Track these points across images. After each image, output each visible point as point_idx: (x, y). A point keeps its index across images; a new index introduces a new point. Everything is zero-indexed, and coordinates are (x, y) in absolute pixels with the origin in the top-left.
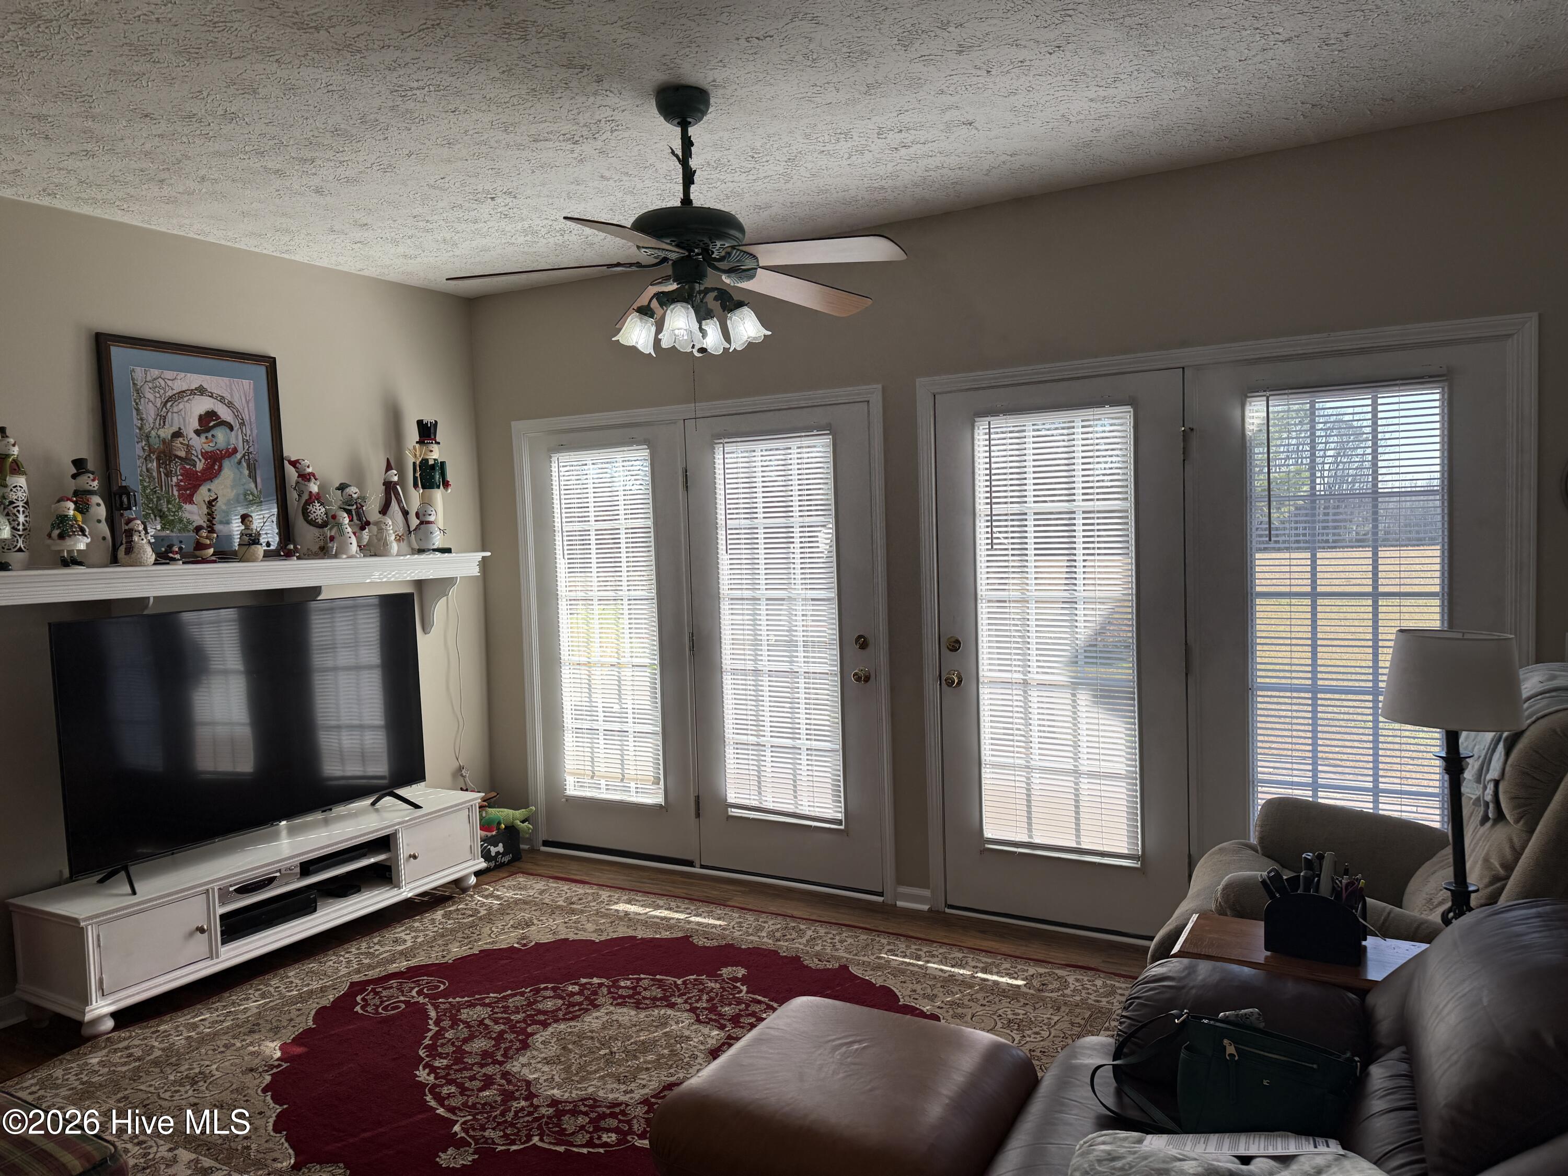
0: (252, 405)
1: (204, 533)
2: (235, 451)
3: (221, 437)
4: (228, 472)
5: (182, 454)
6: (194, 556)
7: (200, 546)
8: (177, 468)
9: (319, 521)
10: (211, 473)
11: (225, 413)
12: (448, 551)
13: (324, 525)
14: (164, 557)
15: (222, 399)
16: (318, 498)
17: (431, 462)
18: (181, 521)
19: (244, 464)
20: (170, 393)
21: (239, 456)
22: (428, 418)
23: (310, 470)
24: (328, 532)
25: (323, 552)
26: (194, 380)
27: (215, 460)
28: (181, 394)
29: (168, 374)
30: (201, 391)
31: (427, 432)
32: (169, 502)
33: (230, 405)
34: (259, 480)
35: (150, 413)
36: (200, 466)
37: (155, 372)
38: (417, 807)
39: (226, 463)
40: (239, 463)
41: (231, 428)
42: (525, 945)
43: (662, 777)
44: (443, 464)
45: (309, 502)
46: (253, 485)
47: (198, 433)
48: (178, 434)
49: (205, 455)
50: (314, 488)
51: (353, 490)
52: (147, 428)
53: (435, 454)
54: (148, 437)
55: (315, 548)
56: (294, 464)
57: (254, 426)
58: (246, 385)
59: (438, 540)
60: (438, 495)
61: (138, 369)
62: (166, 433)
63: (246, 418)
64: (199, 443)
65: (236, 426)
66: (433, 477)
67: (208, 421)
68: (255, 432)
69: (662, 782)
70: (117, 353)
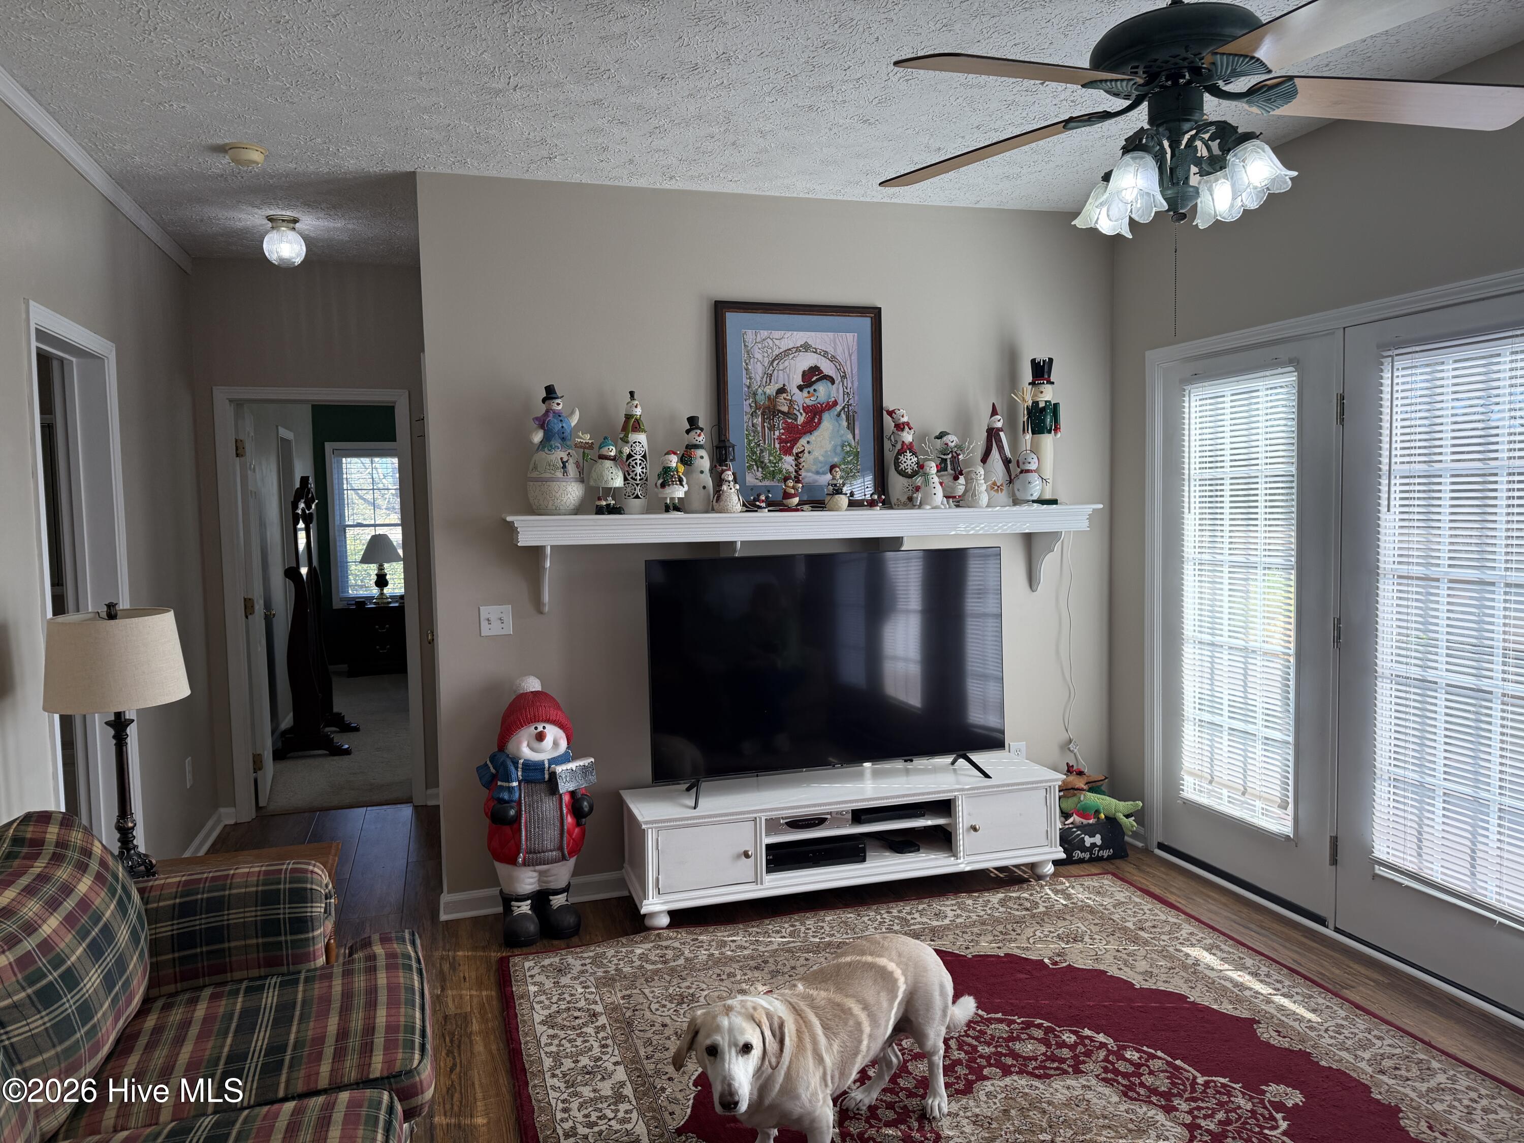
0: (854, 357)
1: (790, 483)
2: (835, 403)
3: (823, 391)
4: (828, 423)
5: (785, 409)
6: (778, 505)
7: (787, 496)
8: (779, 422)
9: (909, 471)
10: (811, 426)
11: (827, 368)
12: (1054, 502)
13: (915, 474)
14: (751, 506)
15: (825, 354)
16: (910, 447)
17: (1042, 405)
18: (780, 471)
19: (843, 416)
20: (777, 352)
21: (839, 408)
22: (1041, 356)
23: (905, 419)
24: (919, 480)
25: (910, 503)
26: (798, 338)
27: (815, 413)
28: (787, 352)
29: (777, 334)
30: (806, 347)
31: (1041, 371)
32: (770, 454)
33: (833, 359)
34: (857, 432)
35: (758, 371)
36: (801, 419)
37: (765, 334)
38: (987, 776)
39: (826, 416)
40: (839, 415)
41: (833, 382)
42: (1056, 963)
43: (1291, 800)
44: (1056, 406)
45: (901, 452)
46: (850, 436)
47: (800, 388)
48: (782, 390)
49: (806, 409)
50: (908, 437)
51: (952, 440)
52: (755, 386)
53: (1048, 394)
54: (755, 394)
55: (904, 499)
56: (890, 413)
57: (855, 378)
58: (851, 338)
59: (1036, 489)
60: (1047, 440)
61: (749, 332)
62: (771, 390)
63: (848, 371)
64: (801, 398)
65: (838, 380)
66: (1044, 421)
67: (812, 376)
68: (856, 384)
69: (1291, 807)
70: (732, 319)
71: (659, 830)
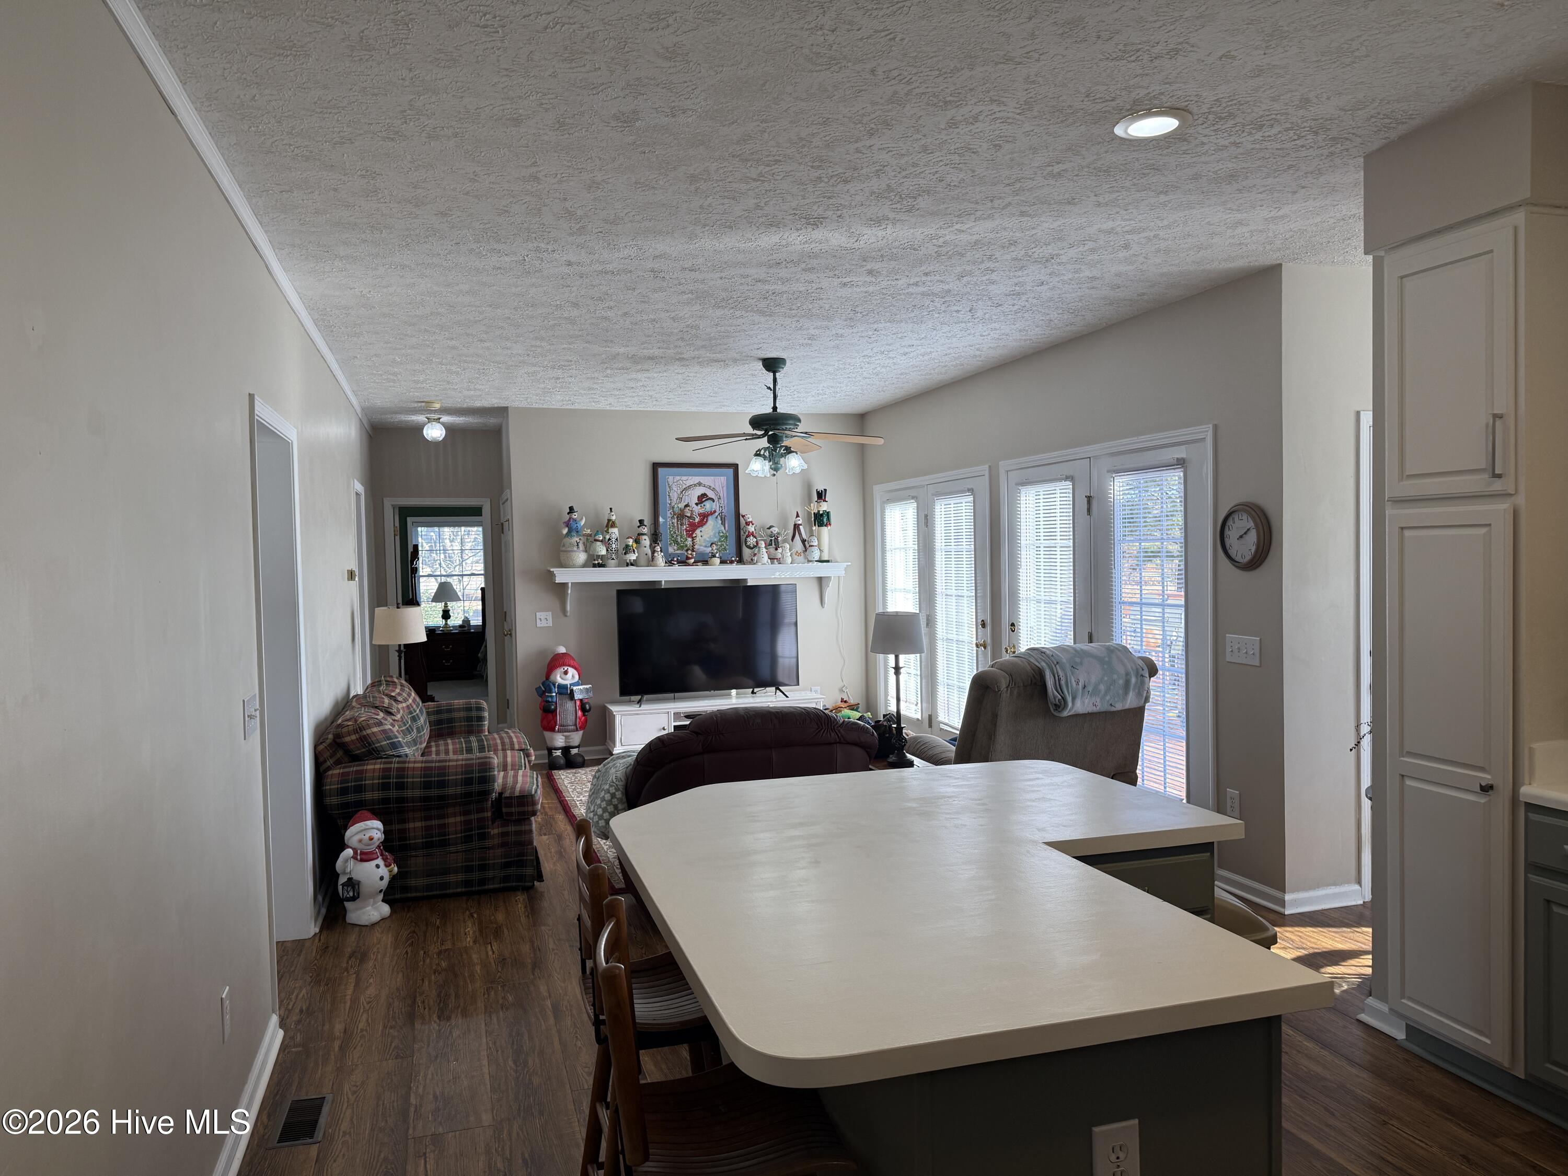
0: (725, 488)
1: (690, 552)
2: (715, 512)
3: (708, 506)
4: (711, 522)
5: (689, 515)
6: (683, 562)
7: (688, 558)
8: (686, 521)
9: (752, 546)
10: (702, 523)
12: (828, 561)
13: (755, 547)
14: (670, 563)
15: (710, 487)
16: (752, 534)
17: (821, 512)
18: (686, 546)
19: (719, 518)
20: (684, 487)
21: (717, 514)
22: (821, 488)
23: (750, 520)
24: (756, 550)
25: (752, 562)
26: (696, 480)
27: (704, 517)
28: (689, 487)
29: (684, 478)
30: (700, 484)
31: (821, 496)
33: (714, 490)
34: (726, 526)
35: (674, 496)
36: (697, 520)
37: (678, 478)
38: (787, 697)
39: (710, 518)
40: (717, 517)
41: (714, 501)
43: (919, 702)
44: (828, 514)
45: (748, 536)
46: (723, 528)
47: (697, 504)
48: (687, 506)
49: (700, 515)
50: (751, 528)
51: (775, 530)
52: (673, 504)
53: (824, 507)
54: (673, 508)
55: (749, 560)
56: (743, 516)
57: (726, 499)
58: (723, 479)
59: (816, 555)
60: (825, 530)
61: (670, 477)
62: (682, 505)
63: (722, 496)
64: (697, 509)
65: (716, 500)
66: (823, 520)
67: (702, 498)
68: (726, 502)
69: (919, 705)
70: (661, 471)
71: (622, 715)
